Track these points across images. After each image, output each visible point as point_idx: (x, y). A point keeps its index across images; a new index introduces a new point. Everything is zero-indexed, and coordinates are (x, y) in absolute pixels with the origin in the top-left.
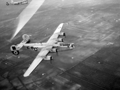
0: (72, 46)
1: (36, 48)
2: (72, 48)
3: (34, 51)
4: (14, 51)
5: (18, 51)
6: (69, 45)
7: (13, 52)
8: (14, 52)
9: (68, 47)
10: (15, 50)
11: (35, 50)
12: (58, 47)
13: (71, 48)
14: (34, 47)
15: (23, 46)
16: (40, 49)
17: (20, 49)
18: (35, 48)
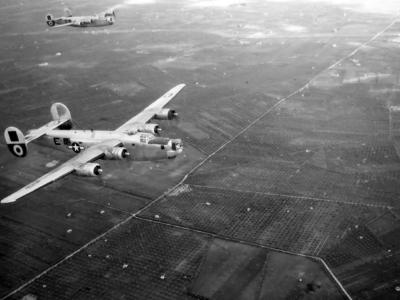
0: (174, 147)
1: (78, 145)
3: (72, 151)
6: (166, 143)
7: (11, 147)
8: (15, 147)
9: (163, 148)
10: (16, 142)
11: (74, 149)
12: (133, 145)
13: (171, 152)
14: (73, 140)
15: (45, 135)
16: (87, 147)
17: (33, 142)
18: (73, 144)
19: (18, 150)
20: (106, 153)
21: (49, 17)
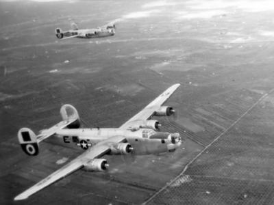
0: (173, 141)
1: (85, 142)
2: (172, 145)
3: (80, 148)
4: (26, 145)
5: (35, 145)
6: (166, 138)
7: (24, 146)
8: (28, 147)
9: (163, 142)
10: (28, 142)
11: (82, 146)
12: (136, 140)
14: (81, 138)
15: (55, 134)
16: (94, 143)
17: (44, 141)
18: (82, 142)
19: (31, 149)
20: (112, 148)
21: (58, 31)
